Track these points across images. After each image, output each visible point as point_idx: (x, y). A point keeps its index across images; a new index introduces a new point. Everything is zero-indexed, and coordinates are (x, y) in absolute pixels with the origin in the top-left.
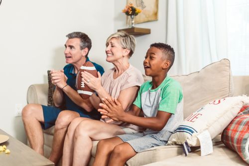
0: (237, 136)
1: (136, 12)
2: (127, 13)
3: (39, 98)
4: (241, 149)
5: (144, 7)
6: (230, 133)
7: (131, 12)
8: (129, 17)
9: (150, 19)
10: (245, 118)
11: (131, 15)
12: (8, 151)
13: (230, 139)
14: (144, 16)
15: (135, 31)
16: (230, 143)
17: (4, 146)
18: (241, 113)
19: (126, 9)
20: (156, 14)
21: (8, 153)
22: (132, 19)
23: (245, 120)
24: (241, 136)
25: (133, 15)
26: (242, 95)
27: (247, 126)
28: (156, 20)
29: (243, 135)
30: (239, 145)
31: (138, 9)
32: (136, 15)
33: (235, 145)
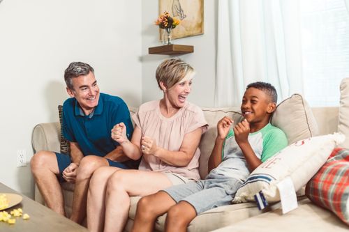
0: (332, 189)
1: (173, 24)
2: (162, 26)
3: (48, 142)
4: (340, 207)
5: (183, 17)
6: (320, 185)
7: (167, 24)
8: (164, 30)
9: (191, 33)
10: (341, 166)
11: (167, 28)
12: (26, 216)
13: (320, 193)
14: (184, 29)
15: (174, 49)
16: (321, 198)
17: (20, 210)
18: (333, 158)
19: (160, 20)
20: (200, 25)
21: (26, 219)
22: (169, 33)
23: (343, 169)
24: (340, 190)
25: (170, 27)
26: (333, 134)
27: (347, 177)
28: (201, 33)
29: (342, 189)
30: (337, 202)
31: (176, 19)
32: (173, 28)
33: (331, 201)
